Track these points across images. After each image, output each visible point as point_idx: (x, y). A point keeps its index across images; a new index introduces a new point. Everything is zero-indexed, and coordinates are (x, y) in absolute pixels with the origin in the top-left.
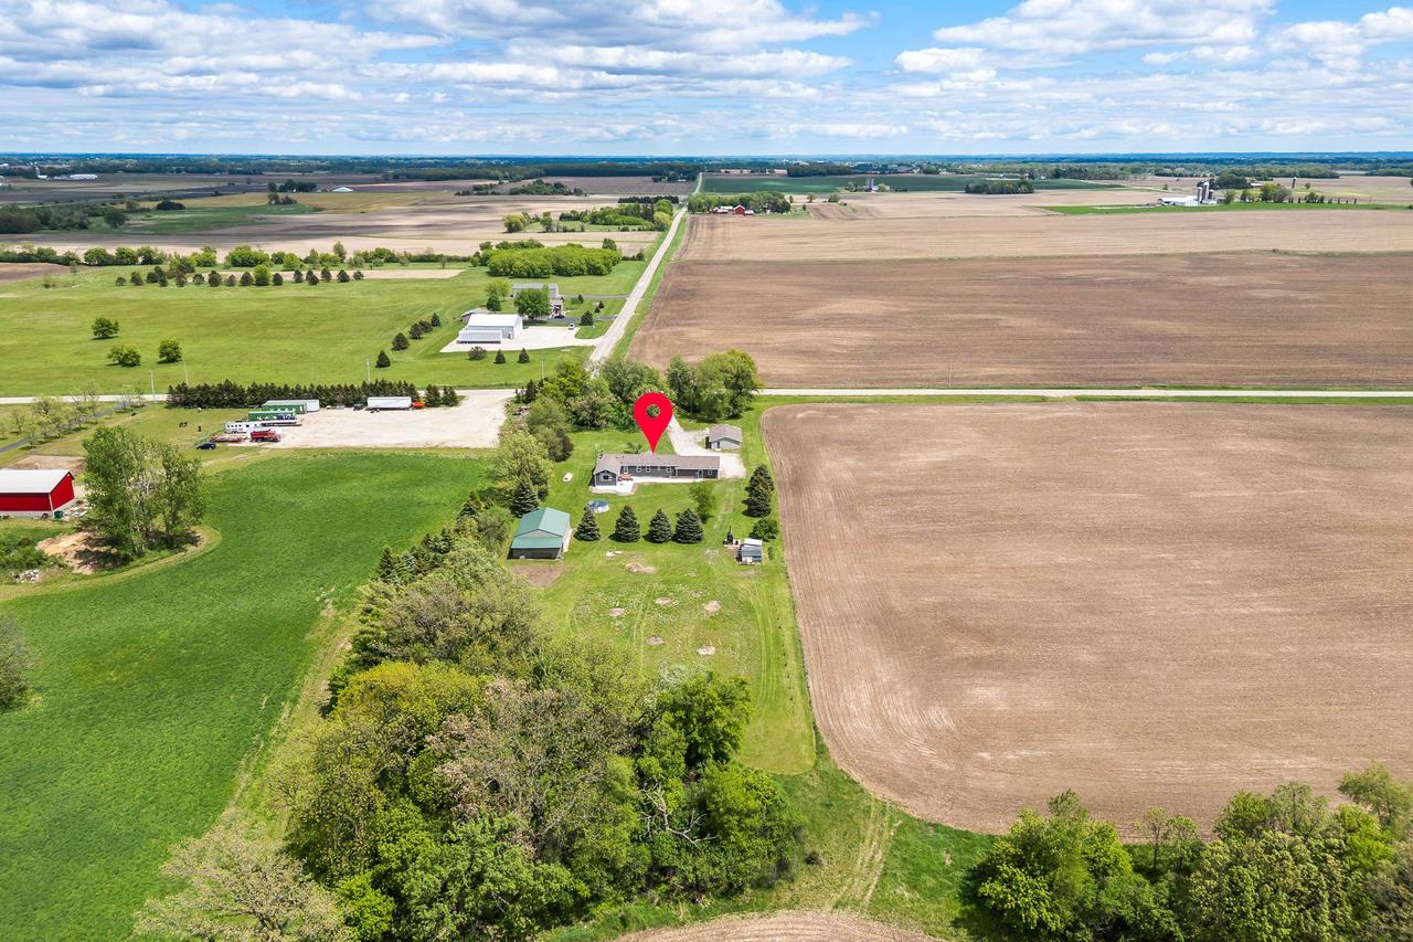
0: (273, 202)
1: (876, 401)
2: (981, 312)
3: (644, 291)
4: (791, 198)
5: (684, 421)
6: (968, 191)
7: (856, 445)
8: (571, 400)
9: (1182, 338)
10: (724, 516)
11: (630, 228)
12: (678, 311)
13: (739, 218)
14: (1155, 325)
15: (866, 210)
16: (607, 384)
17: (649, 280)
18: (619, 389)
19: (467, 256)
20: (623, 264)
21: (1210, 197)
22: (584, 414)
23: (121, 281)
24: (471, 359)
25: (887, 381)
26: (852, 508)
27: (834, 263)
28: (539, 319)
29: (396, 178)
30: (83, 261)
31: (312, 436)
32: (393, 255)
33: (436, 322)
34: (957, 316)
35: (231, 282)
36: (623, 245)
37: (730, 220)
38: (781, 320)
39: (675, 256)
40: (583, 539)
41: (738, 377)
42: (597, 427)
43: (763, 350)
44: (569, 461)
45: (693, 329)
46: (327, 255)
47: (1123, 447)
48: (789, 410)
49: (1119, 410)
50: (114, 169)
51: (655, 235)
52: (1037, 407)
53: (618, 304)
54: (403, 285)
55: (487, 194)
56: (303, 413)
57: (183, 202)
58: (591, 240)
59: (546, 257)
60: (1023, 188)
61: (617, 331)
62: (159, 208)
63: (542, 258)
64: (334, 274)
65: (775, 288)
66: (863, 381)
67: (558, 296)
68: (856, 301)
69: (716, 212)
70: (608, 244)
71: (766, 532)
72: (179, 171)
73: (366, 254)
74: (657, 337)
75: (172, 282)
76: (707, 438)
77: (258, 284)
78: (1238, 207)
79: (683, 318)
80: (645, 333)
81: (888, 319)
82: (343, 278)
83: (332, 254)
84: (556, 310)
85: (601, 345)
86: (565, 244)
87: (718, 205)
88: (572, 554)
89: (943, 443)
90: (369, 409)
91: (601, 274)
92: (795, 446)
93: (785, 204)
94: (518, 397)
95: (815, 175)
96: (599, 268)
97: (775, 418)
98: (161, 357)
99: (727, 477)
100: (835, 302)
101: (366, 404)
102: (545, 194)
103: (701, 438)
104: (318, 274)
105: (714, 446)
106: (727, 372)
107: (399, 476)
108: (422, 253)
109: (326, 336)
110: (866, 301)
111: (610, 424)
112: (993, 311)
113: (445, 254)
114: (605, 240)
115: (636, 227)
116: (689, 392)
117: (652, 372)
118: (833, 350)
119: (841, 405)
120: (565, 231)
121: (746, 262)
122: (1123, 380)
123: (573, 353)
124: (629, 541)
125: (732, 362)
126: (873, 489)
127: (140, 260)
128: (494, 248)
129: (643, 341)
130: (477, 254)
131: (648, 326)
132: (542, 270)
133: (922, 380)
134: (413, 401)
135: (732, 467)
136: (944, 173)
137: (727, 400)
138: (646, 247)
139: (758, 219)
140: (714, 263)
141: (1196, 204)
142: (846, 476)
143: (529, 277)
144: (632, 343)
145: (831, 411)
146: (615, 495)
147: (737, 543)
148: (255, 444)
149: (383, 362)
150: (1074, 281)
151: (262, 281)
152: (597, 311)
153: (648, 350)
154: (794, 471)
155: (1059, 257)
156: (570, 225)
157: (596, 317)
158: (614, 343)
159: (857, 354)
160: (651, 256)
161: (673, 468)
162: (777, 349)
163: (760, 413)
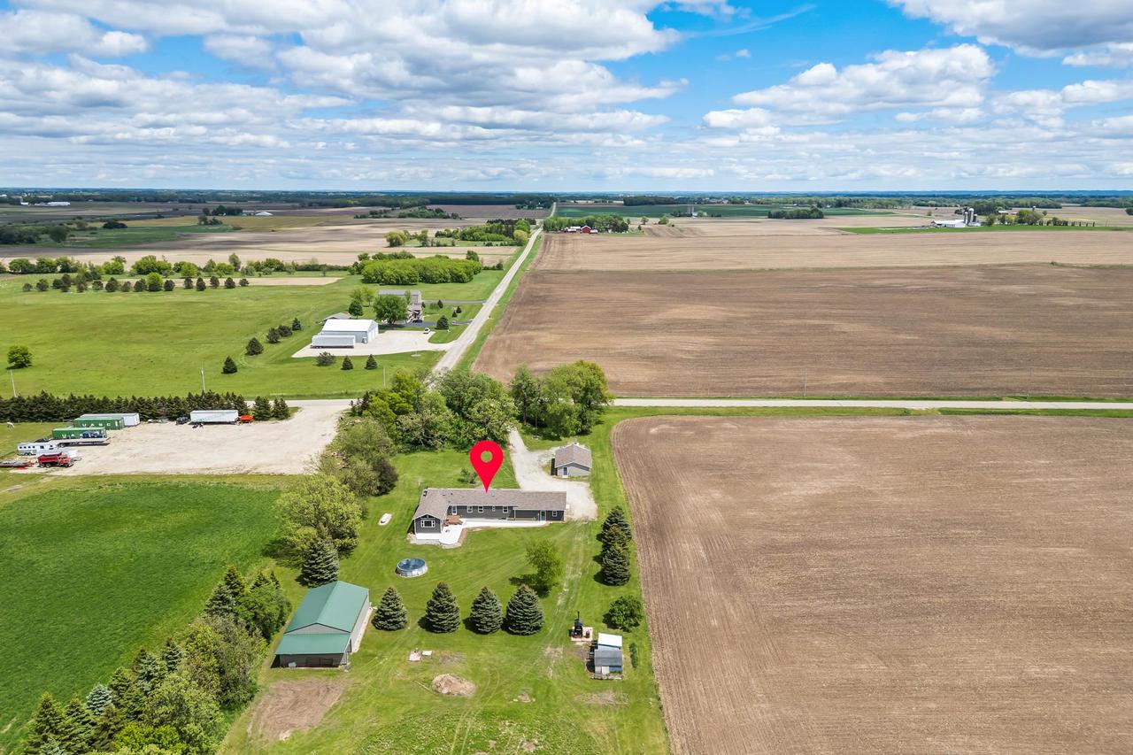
0: (203, 223)
1: (731, 413)
2: (813, 317)
3: (500, 297)
4: (628, 221)
5: (530, 438)
6: (770, 216)
7: (719, 471)
8: (402, 419)
9: (1013, 344)
10: (571, 583)
11: (494, 243)
12: (530, 316)
13: (586, 236)
14: (982, 331)
15: (691, 230)
16: (443, 399)
17: (505, 288)
18: (458, 405)
19: (346, 265)
20: (483, 273)
21: (974, 221)
22: (417, 434)
23: (28, 287)
24: (319, 365)
25: (738, 389)
26: (731, 571)
27: (669, 272)
28: (396, 323)
29: (311, 205)
30: (8, 269)
31: (112, 458)
32: (282, 264)
33: (297, 326)
34: (792, 322)
35: (126, 288)
36: (485, 258)
37: (578, 237)
38: (626, 325)
39: (530, 266)
40: (382, 628)
41: (586, 390)
42: (432, 448)
43: (610, 355)
44: (393, 494)
45: (544, 333)
46: (224, 264)
47: (1022, 476)
48: (641, 424)
49: (993, 426)
50: (86, 198)
51: (514, 249)
52: (903, 422)
53: (474, 309)
54: (281, 291)
55: (380, 217)
56: (119, 428)
57: (127, 223)
58: (457, 253)
59: (414, 267)
60: (815, 214)
61: (470, 335)
62: (105, 227)
63: (410, 267)
64: (222, 281)
65: (617, 295)
66: (712, 389)
67: (421, 301)
68: (694, 307)
69: (566, 231)
70: (471, 256)
71: (627, 617)
72: (139, 200)
73: (258, 263)
74: (508, 342)
75: (73, 288)
76: (553, 460)
77: (151, 290)
78: (999, 228)
79: (534, 323)
80: (496, 337)
81: (728, 324)
82: (230, 285)
83: (228, 263)
84: (415, 315)
85: (452, 349)
86: (434, 255)
87: (568, 226)
88: (365, 656)
89: (814, 469)
90: (192, 423)
91: (463, 282)
92: (652, 473)
93: (623, 224)
94: (353, 409)
95: (646, 204)
96: (461, 276)
97: (626, 433)
98: (11, 362)
99: (575, 518)
100: (675, 308)
101: (189, 418)
102: (427, 217)
103: (546, 461)
104: (207, 282)
105: (560, 472)
106: (575, 385)
107: (184, 517)
108: (307, 263)
109: (187, 340)
110: (704, 307)
111: (447, 444)
112: (824, 316)
113: (328, 264)
114: (469, 252)
115: (499, 243)
116: (534, 405)
117: (493, 386)
118: (679, 355)
119: (695, 418)
120: (438, 245)
121: (592, 272)
122: (979, 389)
123: (423, 358)
124: (443, 631)
125: (580, 374)
126: (753, 538)
127: (59, 268)
128: (371, 259)
129: (494, 346)
130: (356, 263)
131: (500, 330)
132: (410, 277)
133: (774, 389)
134: (240, 414)
135: (581, 503)
136: (747, 203)
137: (575, 415)
138: (505, 260)
139: (602, 237)
140: (564, 273)
141: (964, 226)
142: (716, 516)
143: (398, 284)
144: (482, 348)
145: (686, 425)
146: (437, 548)
147: (588, 636)
148: (43, 470)
149: (230, 368)
150: (886, 289)
151: (154, 288)
152: (454, 315)
153: (498, 356)
154: (654, 510)
155: (865, 268)
156: (442, 240)
157: (451, 321)
158: (465, 347)
159: (701, 360)
160: (509, 267)
161: (511, 508)
162: (625, 354)
163: (609, 428)
